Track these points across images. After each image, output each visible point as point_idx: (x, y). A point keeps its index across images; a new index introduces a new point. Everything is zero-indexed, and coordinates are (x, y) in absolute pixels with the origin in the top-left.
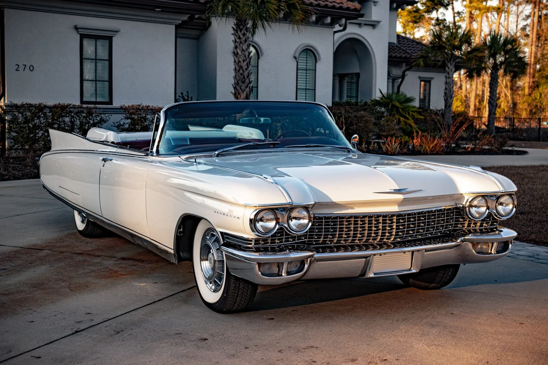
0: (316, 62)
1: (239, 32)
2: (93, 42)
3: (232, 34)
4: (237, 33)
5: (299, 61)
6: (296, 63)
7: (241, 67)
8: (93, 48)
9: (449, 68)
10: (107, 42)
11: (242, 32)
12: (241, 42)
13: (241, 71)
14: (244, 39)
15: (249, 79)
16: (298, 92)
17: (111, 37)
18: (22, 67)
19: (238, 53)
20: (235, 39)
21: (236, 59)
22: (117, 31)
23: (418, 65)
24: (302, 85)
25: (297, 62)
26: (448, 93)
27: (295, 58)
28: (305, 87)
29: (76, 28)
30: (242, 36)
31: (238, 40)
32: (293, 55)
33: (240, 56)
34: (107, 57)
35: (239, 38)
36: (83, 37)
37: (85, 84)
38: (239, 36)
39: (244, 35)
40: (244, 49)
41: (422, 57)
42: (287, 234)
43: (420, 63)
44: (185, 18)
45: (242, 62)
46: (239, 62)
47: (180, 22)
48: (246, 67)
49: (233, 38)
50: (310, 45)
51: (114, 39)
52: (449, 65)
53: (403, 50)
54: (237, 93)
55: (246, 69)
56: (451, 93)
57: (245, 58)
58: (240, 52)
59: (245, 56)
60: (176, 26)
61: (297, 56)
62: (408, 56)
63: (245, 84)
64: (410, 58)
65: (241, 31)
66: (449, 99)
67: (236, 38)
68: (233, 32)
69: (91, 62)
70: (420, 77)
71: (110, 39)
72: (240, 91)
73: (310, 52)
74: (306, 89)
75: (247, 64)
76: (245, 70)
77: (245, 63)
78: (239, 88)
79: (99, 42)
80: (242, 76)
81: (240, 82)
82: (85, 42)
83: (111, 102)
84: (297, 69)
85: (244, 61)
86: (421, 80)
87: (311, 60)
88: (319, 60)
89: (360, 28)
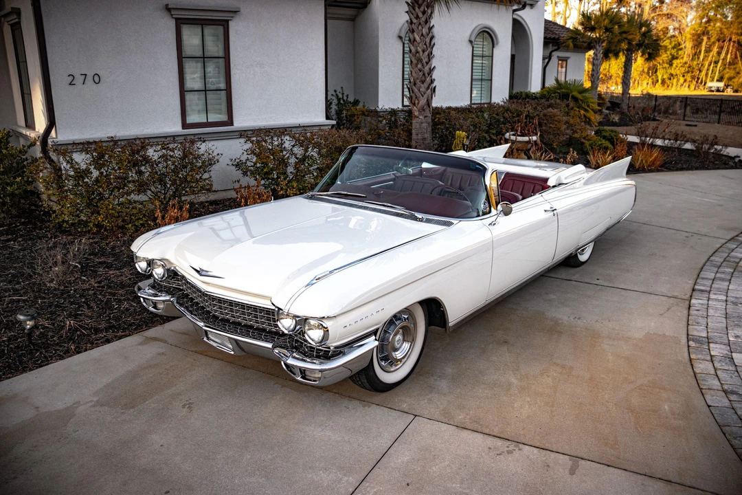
0: (493, 47)
1: (417, 9)
2: (198, 30)
3: (407, 12)
4: (414, 10)
5: (475, 46)
6: (471, 48)
7: (420, 60)
8: (198, 40)
10: (221, 29)
11: (422, 9)
12: (420, 24)
13: (420, 66)
14: (424, 19)
15: (431, 77)
16: (473, 83)
17: (227, 21)
18: (80, 79)
19: (415, 40)
20: (411, 19)
21: (412, 48)
22: (236, 12)
24: (477, 76)
25: (473, 47)
27: (471, 42)
28: (480, 77)
29: (168, 9)
30: (420, 15)
31: (415, 21)
32: (468, 39)
33: (419, 44)
34: (221, 54)
35: (417, 17)
36: (180, 23)
37: (188, 97)
38: (417, 15)
39: (424, 13)
40: (424, 33)
41: (571, 38)
43: (569, 44)
45: (421, 53)
46: (417, 52)
48: (427, 60)
49: (407, 17)
50: (487, 26)
51: (231, 24)
54: (414, 97)
55: (427, 63)
57: (425, 46)
58: (418, 38)
59: (425, 44)
60: (326, 1)
61: (473, 39)
62: (557, 37)
63: (426, 85)
64: (558, 39)
65: (419, 8)
67: (412, 17)
68: (407, 9)
69: (197, 62)
70: (558, 57)
71: (225, 24)
72: (419, 94)
73: (487, 34)
74: (482, 79)
75: (429, 55)
76: (425, 64)
77: (426, 53)
78: (416, 90)
79: (208, 30)
80: (421, 74)
81: (418, 81)
82: (186, 31)
83: (230, 122)
84: (473, 56)
85: (424, 51)
86: (559, 60)
87: (487, 43)
88: (497, 44)
89: (532, 9)
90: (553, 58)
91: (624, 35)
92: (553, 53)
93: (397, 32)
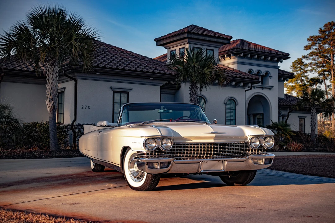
0: (236, 106)
1: (192, 89)
2: (119, 94)
6: (225, 106)
8: (119, 98)
9: (312, 111)
10: (126, 95)
11: (194, 89)
12: (193, 94)
14: (195, 93)
16: (227, 121)
17: (128, 92)
18: (84, 107)
21: (191, 102)
22: (131, 89)
23: (296, 109)
24: (228, 117)
25: (226, 106)
26: (313, 124)
27: (225, 103)
28: (230, 119)
29: (111, 88)
30: (194, 91)
31: (192, 93)
32: (223, 102)
34: (126, 102)
35: (193, 92)
36: (114, 92)
37: (115, 115)
39: (195, 90)
40: (195, 97)
42: (161, 151)
43: (297, 108)
44: (165, 82)
47: (163, 85)
49: (189, 92)
50: (230, 97)
51: (130, 93)
52: (313, 109)
53: (288, 102)
56: (315, 123)
58: (193, 99)
59: (195, 101)
60: (161, 86)
61: (226, 102)
62: (291, 104)
64: (291, 106)
65: (193, 89)
66: (313, 127)
68: (189, 89)
69: (118, 104)
70: (298, 116)
71: (128, 93)
73: (233, 101)
74: (231, 119)
79: (123, 95)
82: (116, 95)
84: (226, 109)
87: (233, 104)
88: (238, 104)
89: (263, 89)
90: (290, 116)
92: (290, 113)
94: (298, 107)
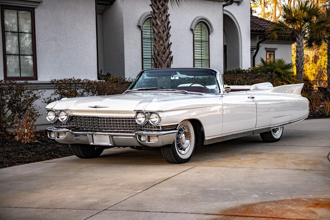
0: (209, 34)
1: (158, 3)
2: (15, 13)
3: (150, 5)
4: (156, 3)
5: (195, 33)
6: (192, 35)
7: (161, 38)
8: (14, 21)
9: (299, 39)
10: (29, 14)
11: (161, 3)
12: (160, 13)
13: (161, 42)
14: (163, 10)
15: (169, 49)
17: (34, 9)
19: (157, 24)
20: (154, 10)
21: (155, 30)
22: (40, 2)
24: (198, 56)
26: (299, 60)
27: (192, 30)
28: (200, 58)
30: (160, 7)
31: (156, 11)
32: (190, 28)
33: (160, 27)
34: (29, 30)
35: (158, 9)
36: (3, 8)
37: (9, 59)
38: (158, 7)
39: (163, 5)
40: (163, 19)
41: (276, 30)
43: (274, 35)
45: (162, 33)
46: (160, 33)
48: (166, 38)
49: (151, 9)
50: (204, 18)
51: (36, 11)
52: (300, 36)
54: (158, 64)
55: (166, 40)
56: (302, 60)
57: (164, 28)
58: (159, 23)
59: (165, 27)
61: (193, 28)
62: (263, 29)
63: (166, 55)
64: (264, 31)
66: (300, 65)
67: (155, 9)
69: (14, 35)
70: (266, 48)
71: (32, 11)
72: (161, 62)
73: (204, 25)
74: (202, 60)
75: (167, 34)
76: (165, 41)
77: (165, 33)
78: (159, 59)
79: (21, 14)
80: (162, 47)
81: (160, 52)
82: (7, 14)
84: (194, 41)
85: (163, 32)
86: (267, 52)
87: (205, 32)
88: (212, 32)
89: (238, 5)
90: (260, 48)
91: (323, 25)
92: (260, 44)
93: (137, 22)
94: (277, 34)
